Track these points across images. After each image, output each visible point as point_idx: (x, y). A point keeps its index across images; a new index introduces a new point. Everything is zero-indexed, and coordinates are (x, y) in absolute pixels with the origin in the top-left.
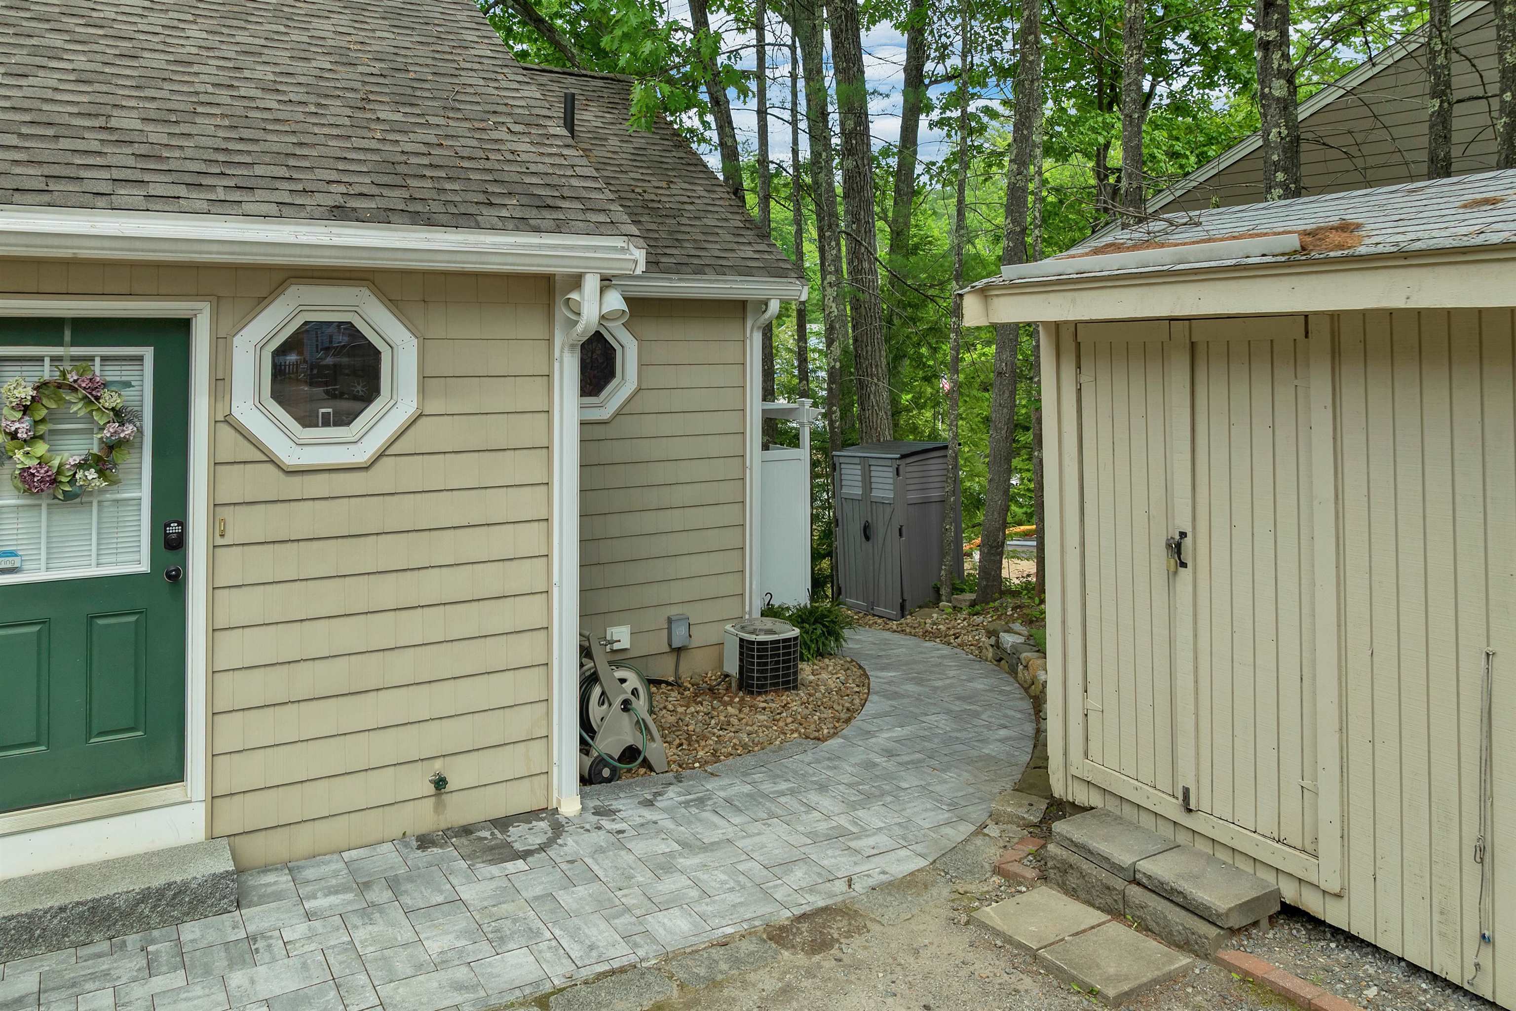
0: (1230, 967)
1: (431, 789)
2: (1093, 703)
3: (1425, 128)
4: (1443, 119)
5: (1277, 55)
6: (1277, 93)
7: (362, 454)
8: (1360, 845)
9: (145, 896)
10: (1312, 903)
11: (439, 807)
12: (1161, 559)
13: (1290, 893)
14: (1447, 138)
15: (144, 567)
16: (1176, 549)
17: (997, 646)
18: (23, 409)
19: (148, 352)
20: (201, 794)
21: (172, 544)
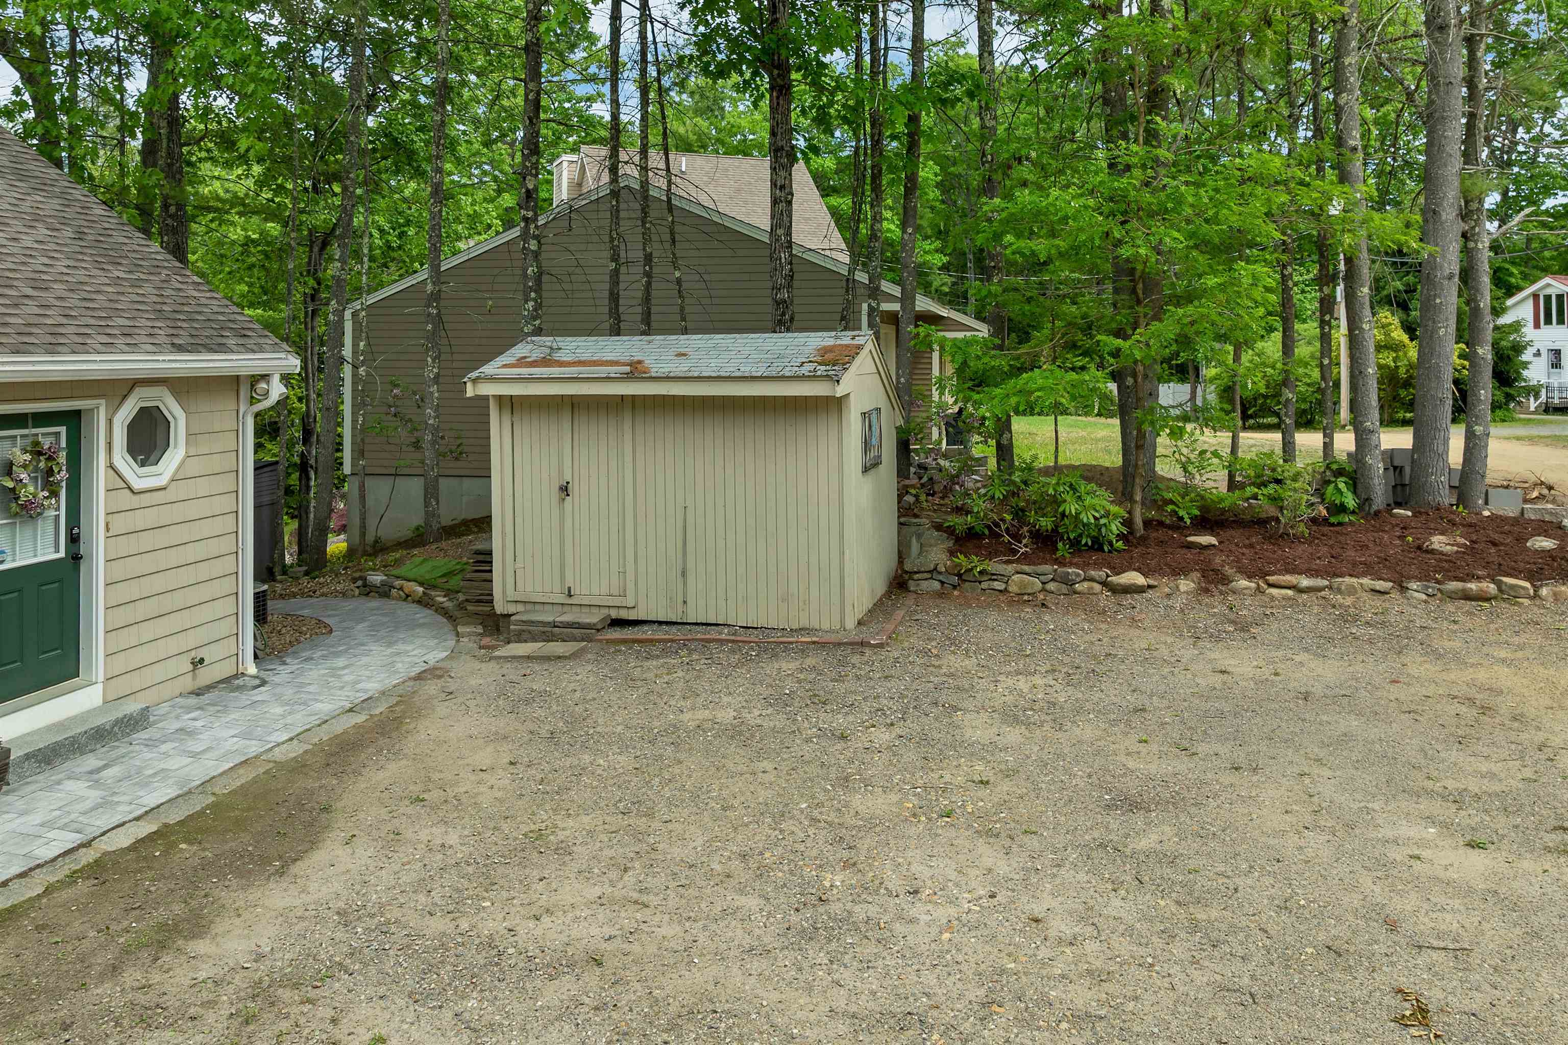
0: (600, 641)
1: (191, 667)
2: (519, 564)
3: (607, 278)
4: (616, 273)
5: (533, 226)
6: (532, 248)
7: (163, 481)
8: (642, 587)
9: (118, 722)
10: (624, 614)
12: (557, 494)
13: (614, 614)
14: (618, 283)
15: (62, 554)
16: (565, 489)
17: (365, 586)
18: (25, 466)
19: (63, 430)
20: (101, 678)
21: (74, 539)
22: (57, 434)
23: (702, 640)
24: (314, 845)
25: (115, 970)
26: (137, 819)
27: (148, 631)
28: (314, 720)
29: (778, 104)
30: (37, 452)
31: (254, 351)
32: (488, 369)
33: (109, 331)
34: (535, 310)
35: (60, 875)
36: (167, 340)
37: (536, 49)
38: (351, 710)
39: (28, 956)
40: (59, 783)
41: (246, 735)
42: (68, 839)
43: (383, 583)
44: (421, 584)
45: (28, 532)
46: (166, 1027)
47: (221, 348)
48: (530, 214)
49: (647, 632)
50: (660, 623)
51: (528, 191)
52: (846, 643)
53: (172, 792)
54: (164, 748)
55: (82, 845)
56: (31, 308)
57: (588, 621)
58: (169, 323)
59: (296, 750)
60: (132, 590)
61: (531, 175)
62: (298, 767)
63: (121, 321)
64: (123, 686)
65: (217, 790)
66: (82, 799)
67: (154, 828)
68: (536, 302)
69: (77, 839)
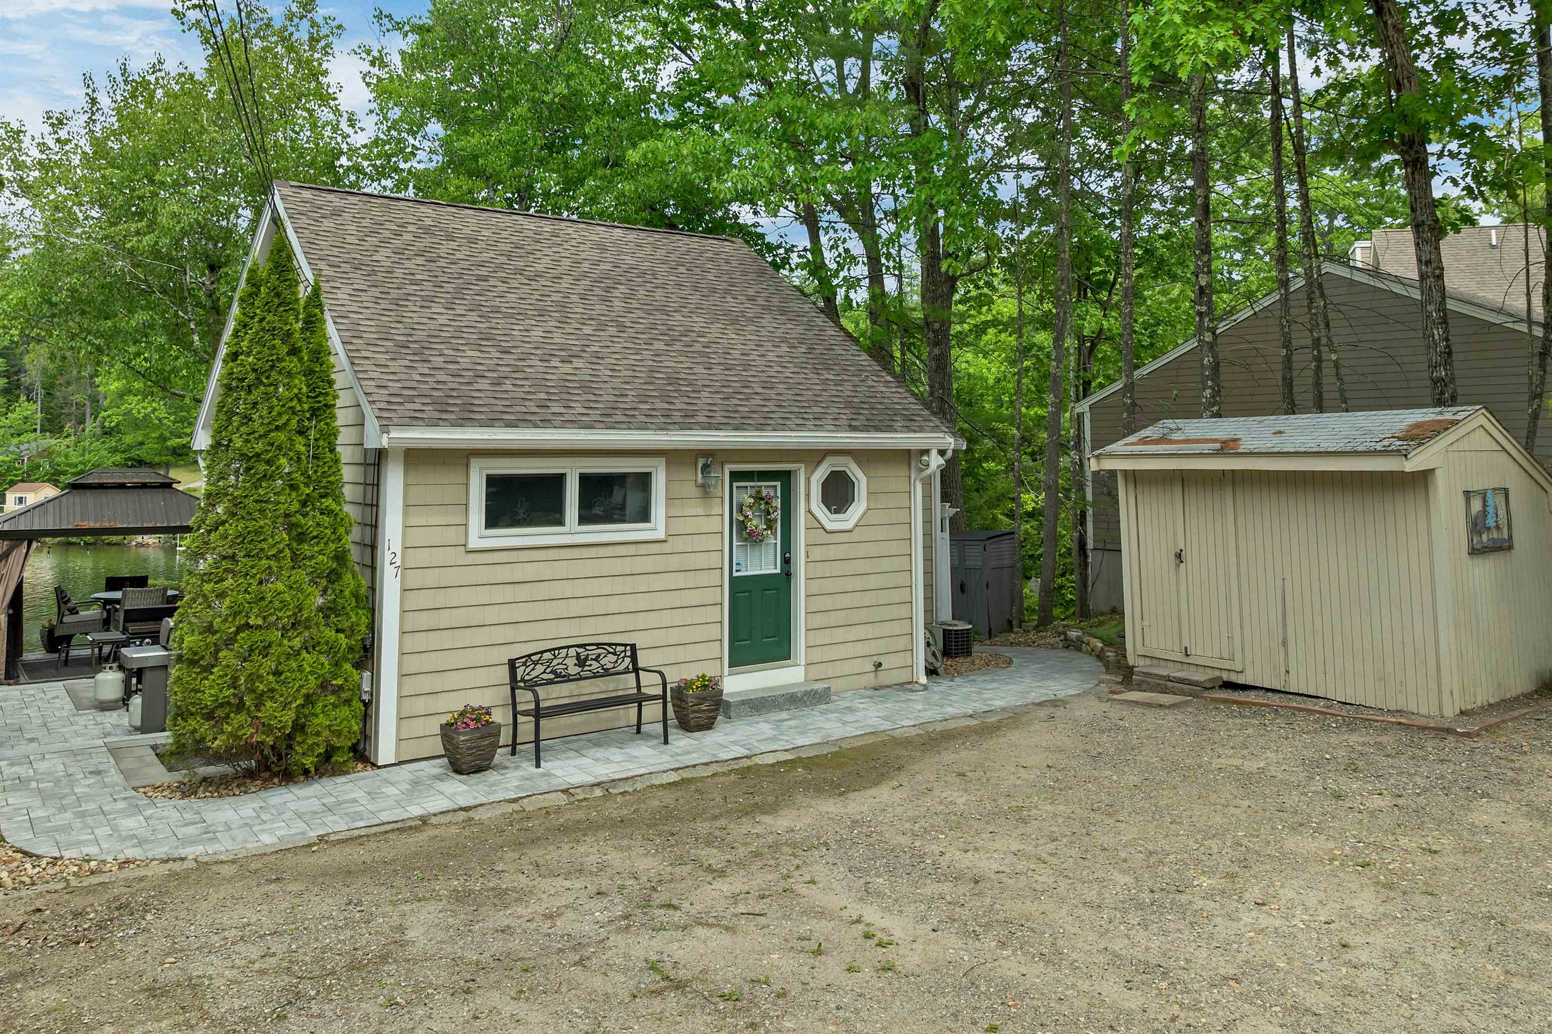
0: (1205, 698)
1: (873, 669)
2: (1146, 623)
4: (1288, 359)
5: (1207, 319)
6: (1207, 340)
7: (849, 525)
8: (1248, 653)
9: (807, 693)
10: (1233, 678)
11: (876, 676)
12: (1173, 560)
13: (1225, 677)
14: (1290, 369)
15: (778, 571)
16: (1179, 556)
17: (1066, 639)
18: (750, 507)
19: (778, 484)
20: (803, 663)
21: (786, 561)
22: (775, 486)
23: (1294, 708)
24: (875, 784)
25: (715, 818)
26: (786, 751)
27: (839, 635)
28: (939, 717)
29: (1414, 180)
30: (758, 498)
31: (915, 431)
32: (1117, 447)
33: (806, 416)
34: (1213, 397)
35: (725, 769)
36: (847, 423)
37: (1201, 158)
38: (971, 716)
39: (681, 801)
40: (757, 723)
41: (885, 718)
42: (741, 752)
43: (1079, 639)
44: (1103, 641)
45: (757, 554)
46: (716, 847)
47: (890, 429)
48: (1204, 309)
49: (1251, 696)
50: (1268, 690)
51: (1201, 288)
52: (1432, 728)
53: (818, 740)
54: (830, 716)
55: (747, 757)
56: (757, 401)
57: (1197, 678)
58: (853, 411)
59: (914, 732)
60: (826, 603)
61: (1203, 273)
62: (905, 742)
63: (816, 409)
64: (818, 671)
65: (843, 746)
66: (764, 733)
67: (792, 757)
68: (1213, 389)
69: (747, 752)
